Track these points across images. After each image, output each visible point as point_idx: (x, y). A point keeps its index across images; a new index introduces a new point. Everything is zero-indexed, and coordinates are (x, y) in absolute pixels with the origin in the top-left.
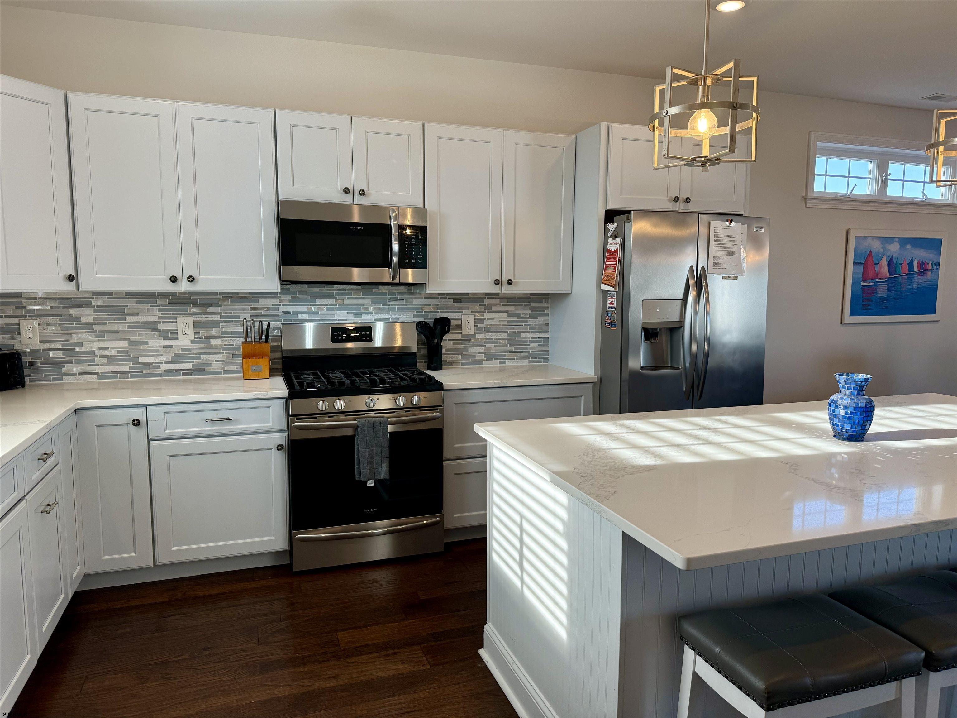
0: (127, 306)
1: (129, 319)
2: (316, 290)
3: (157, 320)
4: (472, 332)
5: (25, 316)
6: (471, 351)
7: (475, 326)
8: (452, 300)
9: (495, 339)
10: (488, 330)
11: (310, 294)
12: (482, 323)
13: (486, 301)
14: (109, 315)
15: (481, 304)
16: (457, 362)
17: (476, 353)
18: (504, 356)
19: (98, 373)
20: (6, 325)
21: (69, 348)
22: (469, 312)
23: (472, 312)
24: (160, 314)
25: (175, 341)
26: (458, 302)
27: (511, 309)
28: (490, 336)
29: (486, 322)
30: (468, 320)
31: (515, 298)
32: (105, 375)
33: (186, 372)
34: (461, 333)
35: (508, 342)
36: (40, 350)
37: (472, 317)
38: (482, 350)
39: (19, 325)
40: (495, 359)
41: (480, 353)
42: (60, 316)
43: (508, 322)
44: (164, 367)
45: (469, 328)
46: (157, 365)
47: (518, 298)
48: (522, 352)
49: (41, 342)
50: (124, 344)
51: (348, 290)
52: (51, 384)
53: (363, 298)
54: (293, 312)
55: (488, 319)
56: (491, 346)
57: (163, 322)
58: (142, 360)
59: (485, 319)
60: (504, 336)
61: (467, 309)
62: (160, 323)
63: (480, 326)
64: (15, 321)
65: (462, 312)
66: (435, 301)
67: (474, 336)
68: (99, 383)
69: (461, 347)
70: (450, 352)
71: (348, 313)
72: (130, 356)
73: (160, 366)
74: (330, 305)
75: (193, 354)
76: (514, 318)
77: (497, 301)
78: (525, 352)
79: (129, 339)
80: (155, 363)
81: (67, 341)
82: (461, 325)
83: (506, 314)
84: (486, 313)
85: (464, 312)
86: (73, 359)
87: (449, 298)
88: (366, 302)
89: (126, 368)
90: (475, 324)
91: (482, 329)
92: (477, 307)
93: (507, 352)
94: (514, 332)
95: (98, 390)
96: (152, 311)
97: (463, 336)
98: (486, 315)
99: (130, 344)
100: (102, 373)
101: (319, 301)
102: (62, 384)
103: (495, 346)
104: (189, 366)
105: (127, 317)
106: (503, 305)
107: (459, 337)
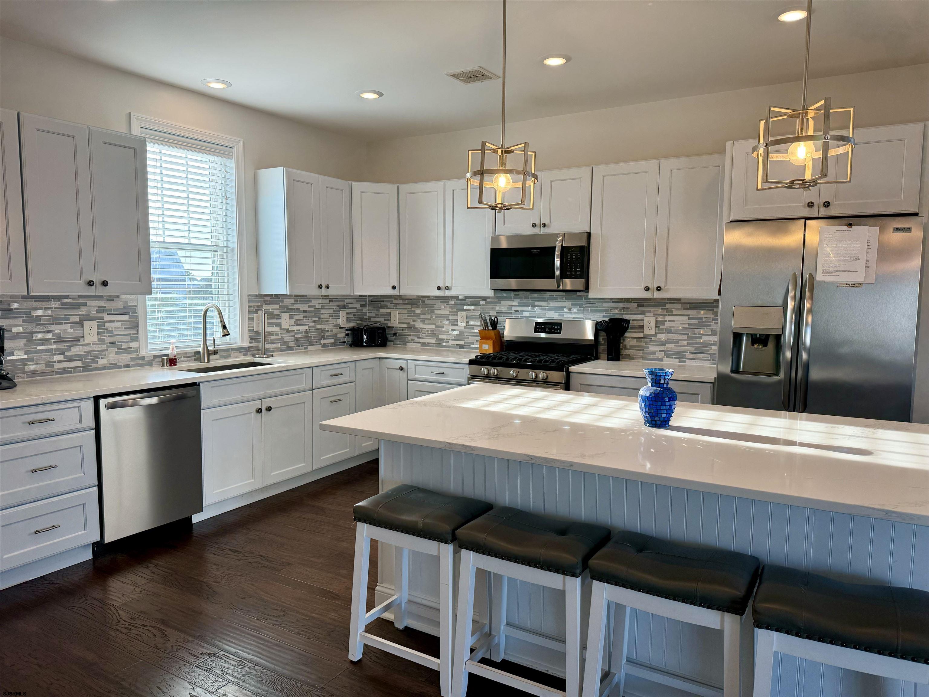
0: (435, 304)
1: (436, 312)
2: (536, 295)
3: (449, 313)
4: (653, 332)
5: (393, 308)
6: (652, 348)
7: (656, 327)
8: (636, 304)
9: (676, 339)
10: (669, 331)
11: (531, 298)
12: (664, 324)
13: (668, 306)
14: (427, 309)
15: (663, 308)
16: (638, 357)
17: (657, 351)
18: (685, 355)
19: (421, 343)
20: (386, 313)
21: (411, 327)
22: (652, 314)
23: (654, 314)
24: (450, 309)
25: (456, 326)
26: (642, 306)
27: (692, 313)
28: (670, 336)
29: (667, 324)
30: (650, 322)
31: (698, 303)
32: (423, 344)
33: (461, 347)
34: (643, 332)
35: (688, 343)
36: (398, 327)
37: (654, 320)
38: (662, 348)
39: (390, 313)
40: (675, 358)
41: (660, 351)
42: (407, 309)
43: (689, 324)
44: (451, 342)
45: (650, 328)
46: (448, 341)
47: (700, 303)
48: (703, 353)
49: (399, 323)
50: (433, 327)
51: (556, 296)
52: (401, 347)
53: (565, 302)
54: (520, 311)
55: (669, 321)
56: (672, 346)
57: (452, 315)
58: (441, 337)
59: (666, 321)
60: (685, 337)
61: (649, 312)
62: (450, 315)
63: (661, 327)
64: (389, 311)
65: (645, 314)
66: (621, 305)
67: (655, 336)
68: (421, 349)
69: (643, 344)
70: (633, 347)
71: (555, 312)
72: (435, 334)
73: (449, 341)
74: (543, 306)
75: (465, 335)
76: (696, 322)
77: (679, 306)
78: (705, 353)
79: (435, 324)
80: (447, 339)
81: (409, 323)
82: (643, 326)
83: (687, 317)
84: (667, 316)
85: (647, 314)
86: (411, 334)
87: (633, 303)
88: (568, 304)
89: (433, 341)
90: (656, 325)
91: (662, 330)
92: (660, 311)
93: (687, 352)
94: (695, 334)
95: (419, 352)
96: (447, 308)
97: (644, 335)
98: (668, 318)
99: (436, 327)
100: (423, 343)
101: (537, 303)
102: (406, 348)
103: (675, 346)
104: (462, 343)
105: (435, 311)
106: (684, 309)
107: (641, 335)
